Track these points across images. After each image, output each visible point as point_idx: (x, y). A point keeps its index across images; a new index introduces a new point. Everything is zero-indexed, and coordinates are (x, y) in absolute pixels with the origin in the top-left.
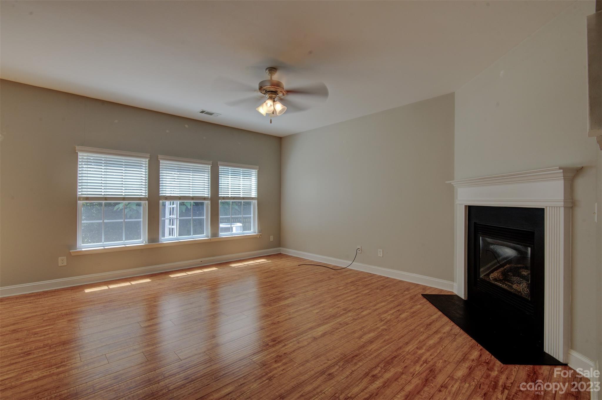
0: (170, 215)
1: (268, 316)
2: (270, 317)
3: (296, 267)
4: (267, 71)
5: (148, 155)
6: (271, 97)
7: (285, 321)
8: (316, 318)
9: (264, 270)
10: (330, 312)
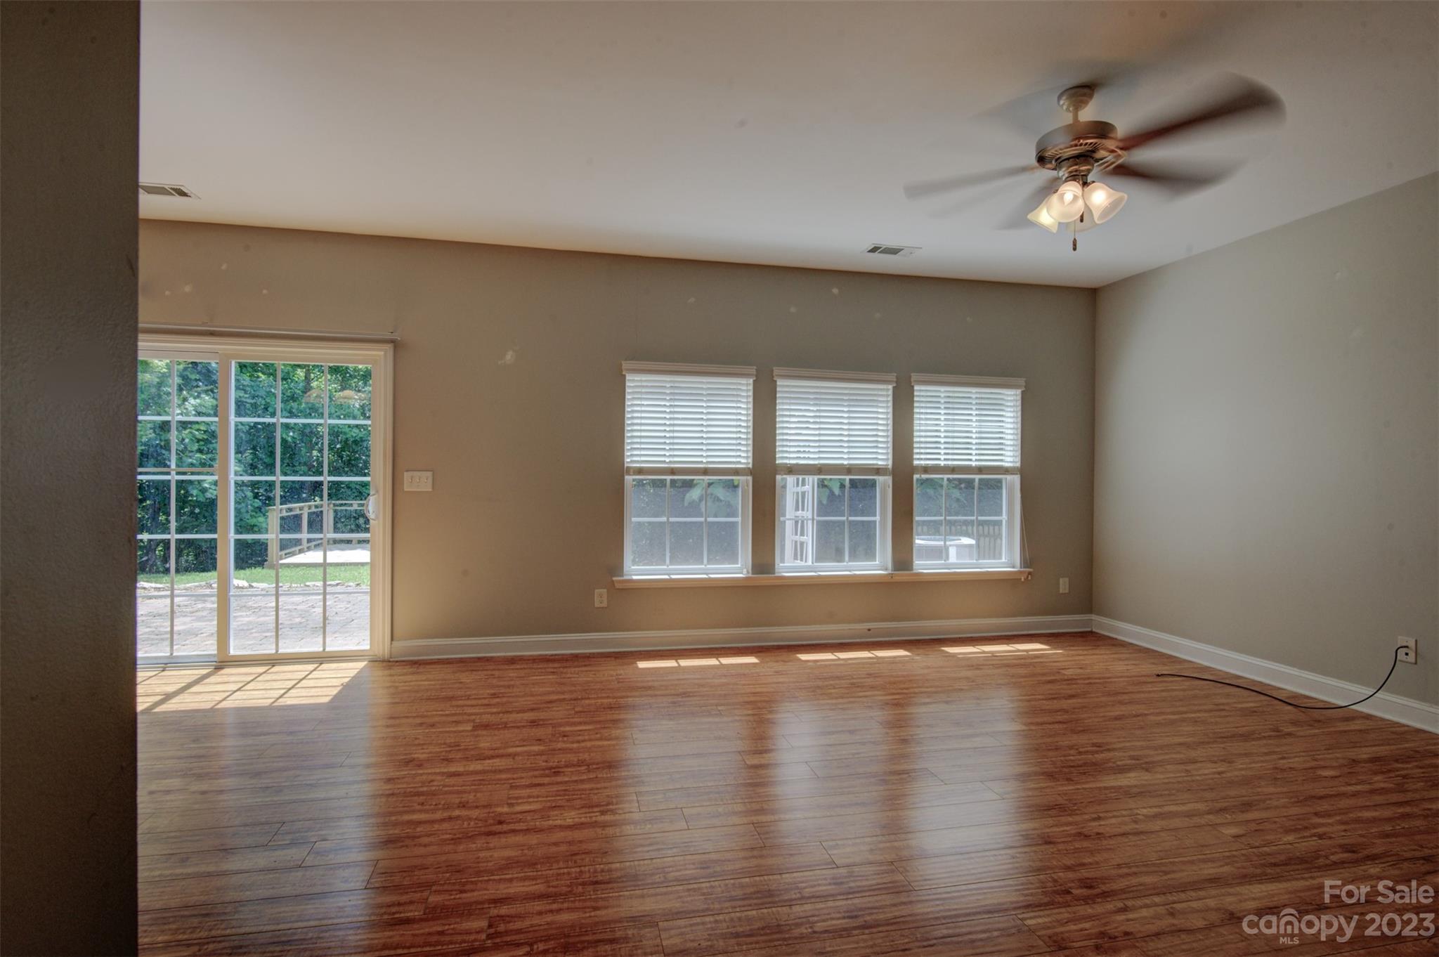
0: (797, 509)
1: (1065, 811)
2: (1070, 815)
3: (1149, 680)
4: (1062, 102)
5: (753, 370)
6: (1074, 173)
7: (1119, 838)
8: (1234, 853)
9: (1044, 675)
10: (1289, 846)
